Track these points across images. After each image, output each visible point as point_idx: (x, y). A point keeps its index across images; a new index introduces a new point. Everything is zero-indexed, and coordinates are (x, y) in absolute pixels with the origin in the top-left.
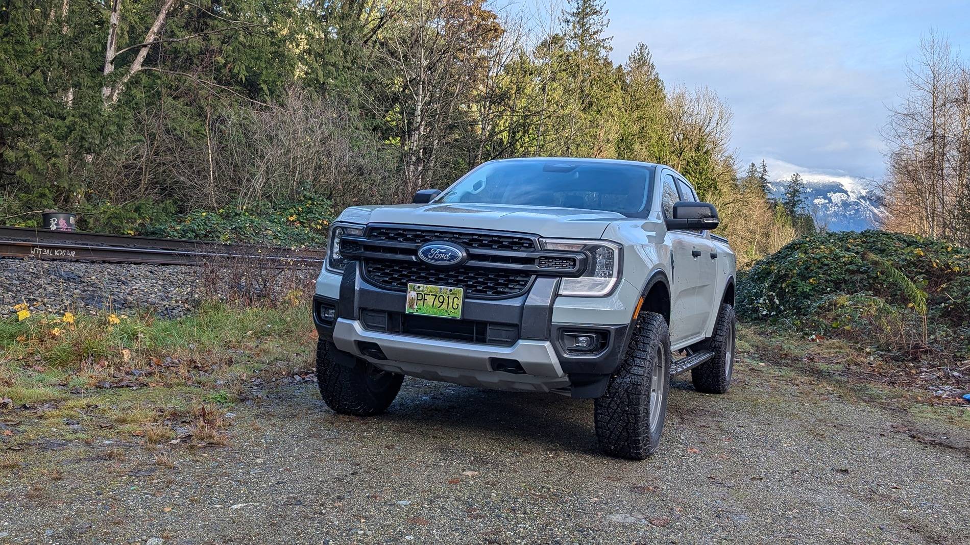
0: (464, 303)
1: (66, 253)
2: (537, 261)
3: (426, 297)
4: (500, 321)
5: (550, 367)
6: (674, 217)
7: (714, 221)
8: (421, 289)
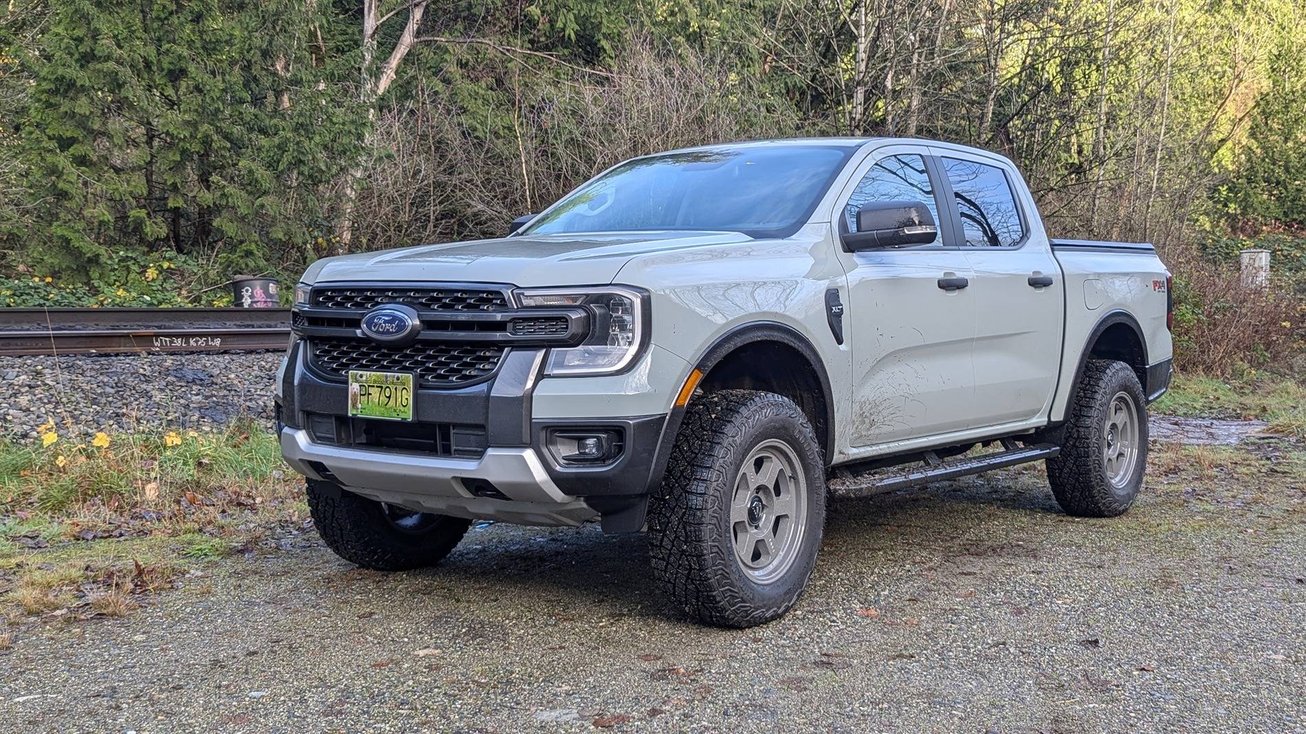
0: (416, 396)
1: (207, 341)
2: (510, 326)
3: (371, 390)
4: (468, 422)
5: (535, 487)
6: (858, 231)
7: (929, 231)
8: (364, 378)
